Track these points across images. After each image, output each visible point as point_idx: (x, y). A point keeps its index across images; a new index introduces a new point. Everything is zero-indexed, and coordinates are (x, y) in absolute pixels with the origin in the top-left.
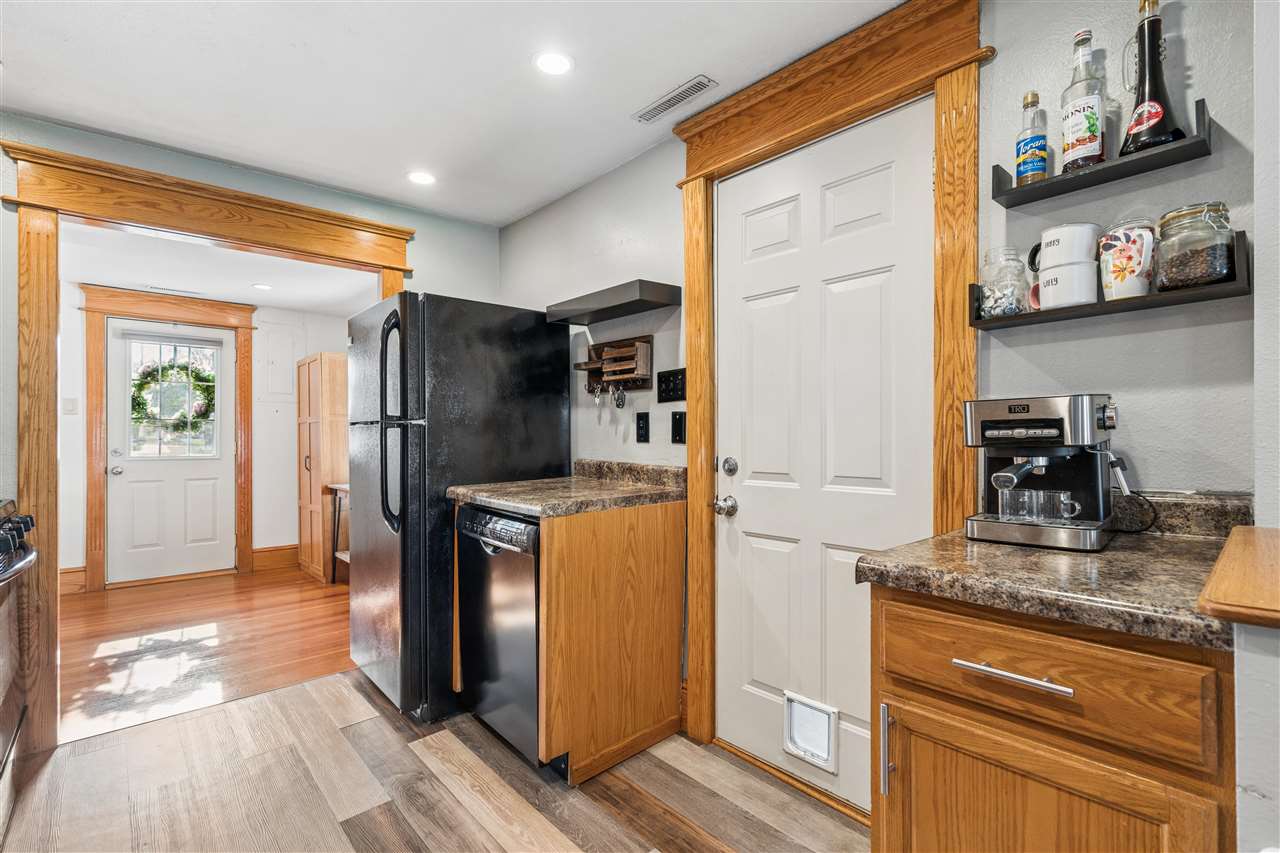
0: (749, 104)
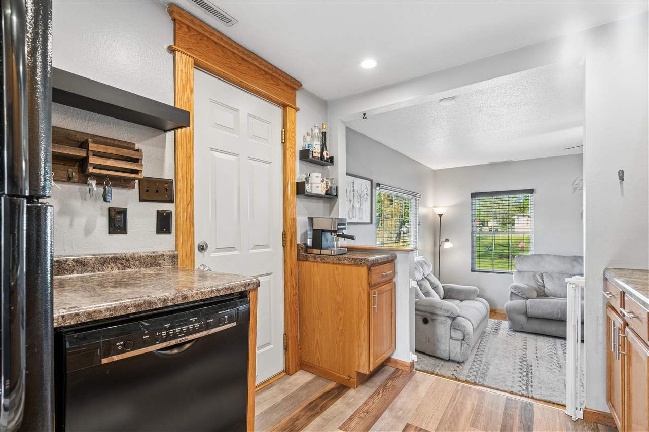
0: (224, 45)
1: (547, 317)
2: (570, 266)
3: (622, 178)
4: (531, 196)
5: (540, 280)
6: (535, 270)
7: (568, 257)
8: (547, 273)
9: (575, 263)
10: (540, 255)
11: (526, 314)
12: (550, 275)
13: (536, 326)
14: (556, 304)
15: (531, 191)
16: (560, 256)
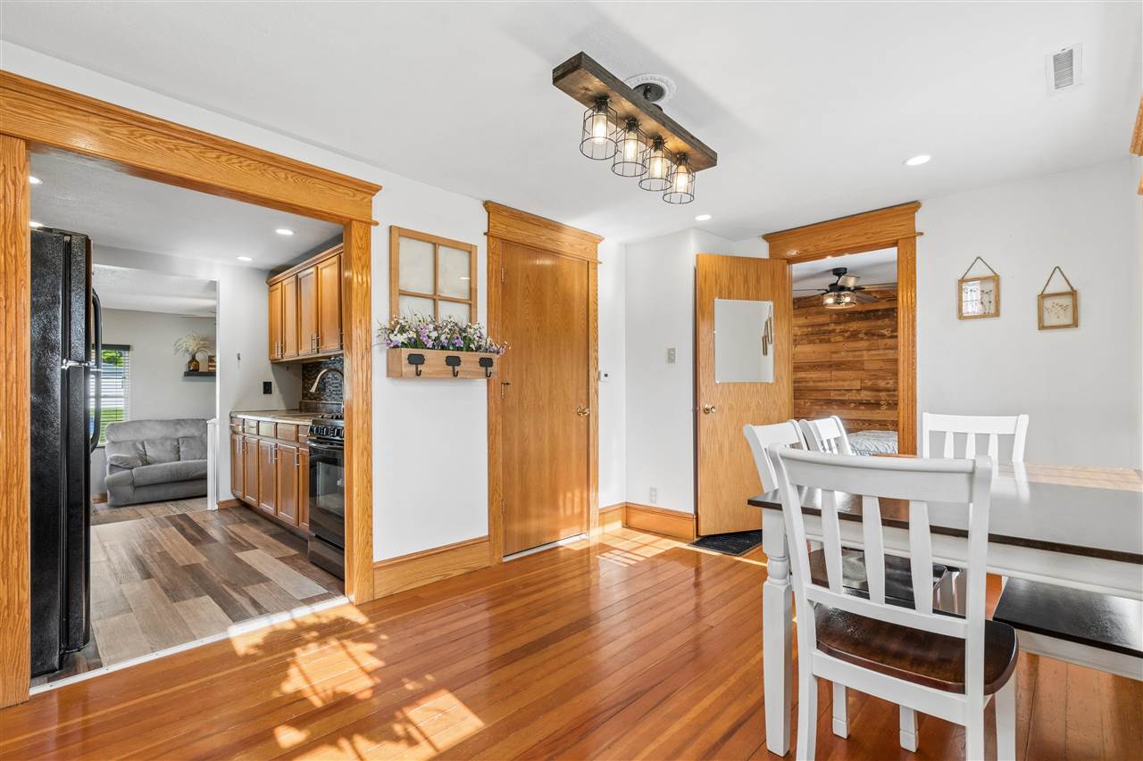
1: (156, 481)
2: (173, 430)
3: (239, 359)
4: (126, 353)
5: (141, 448)
6: (135, 438)
7: (172, 421)
8: (148, 441)
9: (178, 426)
10: (140, 421)
11: (133, 483)
12: (152, 442)
13: (145, 494)
14: (165, 467)
15: (127, 348)
16: (162, 421)
